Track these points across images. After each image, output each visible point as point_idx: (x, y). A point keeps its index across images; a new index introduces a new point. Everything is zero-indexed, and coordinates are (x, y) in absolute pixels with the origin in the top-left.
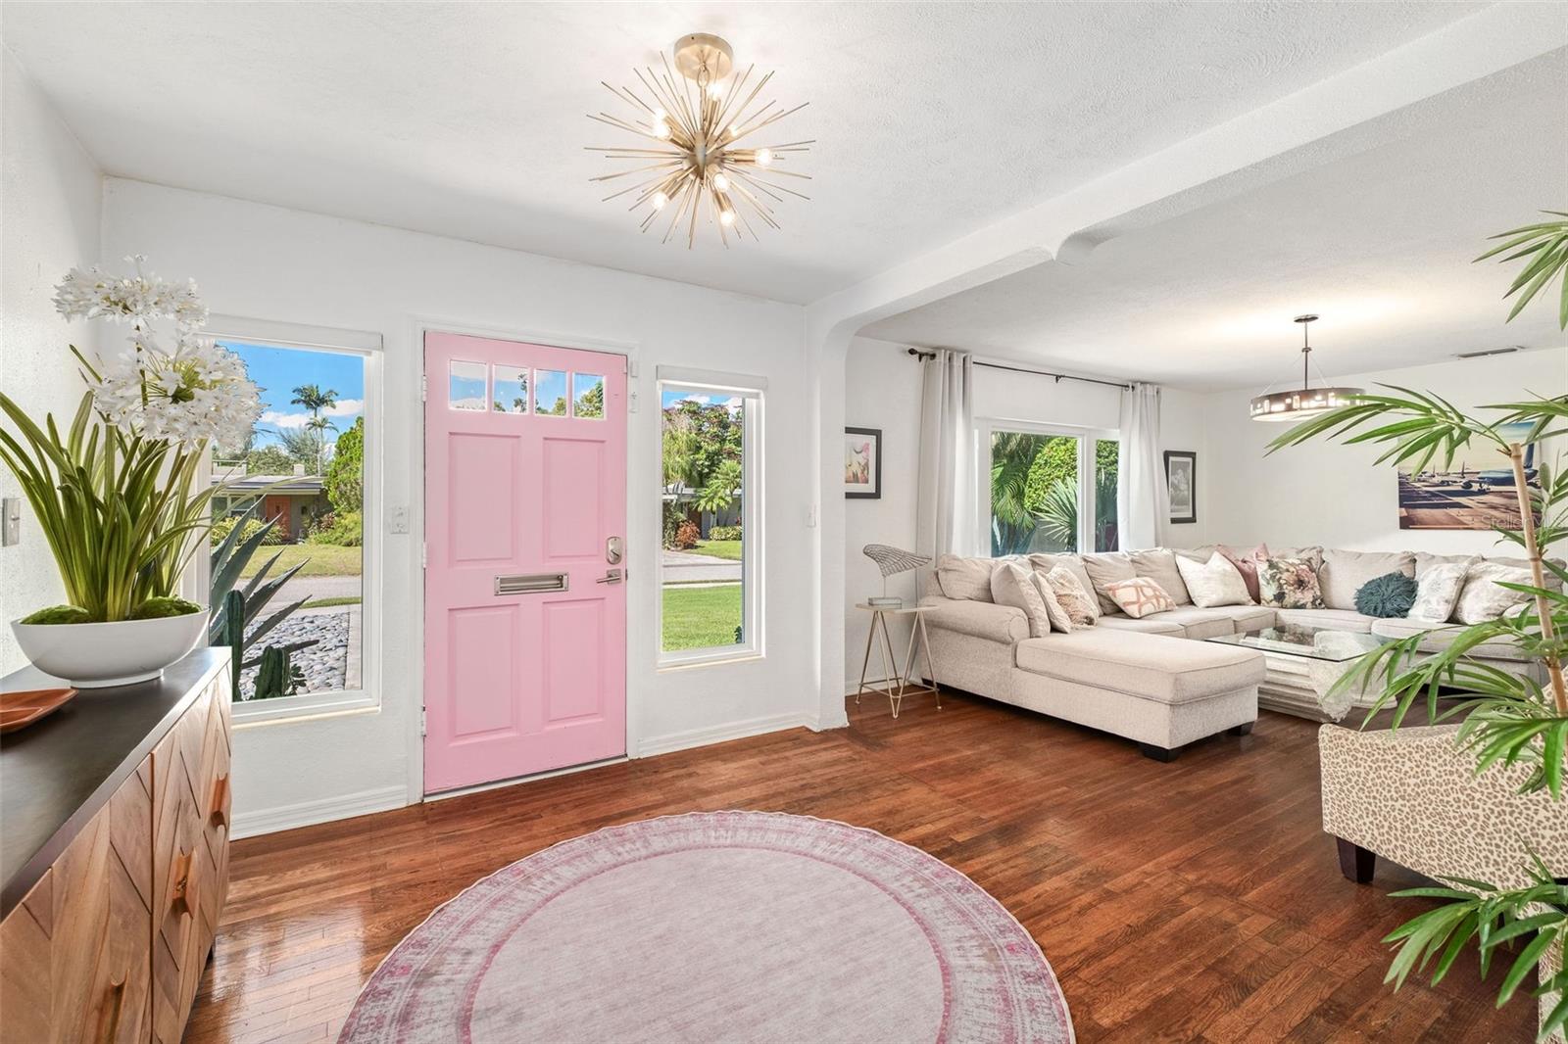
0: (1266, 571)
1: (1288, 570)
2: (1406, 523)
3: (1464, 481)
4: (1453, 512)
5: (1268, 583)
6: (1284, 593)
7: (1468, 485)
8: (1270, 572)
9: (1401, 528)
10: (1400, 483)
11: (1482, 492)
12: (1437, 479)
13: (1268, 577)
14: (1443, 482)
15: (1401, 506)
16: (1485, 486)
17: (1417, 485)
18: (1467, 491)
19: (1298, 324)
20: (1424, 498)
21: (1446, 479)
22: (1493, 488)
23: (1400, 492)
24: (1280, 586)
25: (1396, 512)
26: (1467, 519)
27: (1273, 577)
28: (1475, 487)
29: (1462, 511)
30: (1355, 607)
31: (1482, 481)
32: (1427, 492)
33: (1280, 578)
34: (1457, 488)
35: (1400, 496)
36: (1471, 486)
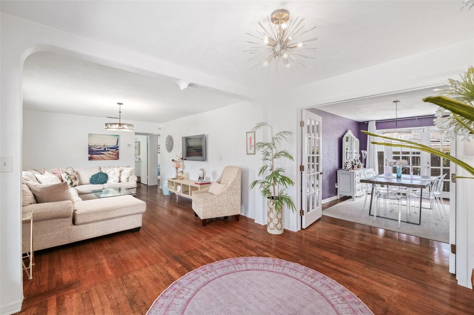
0: (66, 176)
1: (72, 175)
2: (90, 159)
3: (104, 148)
4: (102, 155)
5: (68, 180)
6: (73, 182)
7: (105, 149)
8: (68, 176)
9: (89, 160)
10: (89, 148)
11: (108, 151)
12: (98, 147)
13: (67, 178)
14: (100, 148)
15: (89, 154)
16: (109, 149)
17: (93, 148)
18: (105, 150)
19: (118, 104)
20: (95, 152)
21: (100, 147)
22: (110, 150)
23: (89, 150)
24: (71, 180)
25: (88, 156)
26: (104, 157)
27: (69, 177)
28: (107, 149)
29: (104, 155)
30: (90, 183)
31: (108, 148)
32: (96, 150)
33: (71, 178)
34: (103, 149)
35: (89, 151)
36: (106, 149)
